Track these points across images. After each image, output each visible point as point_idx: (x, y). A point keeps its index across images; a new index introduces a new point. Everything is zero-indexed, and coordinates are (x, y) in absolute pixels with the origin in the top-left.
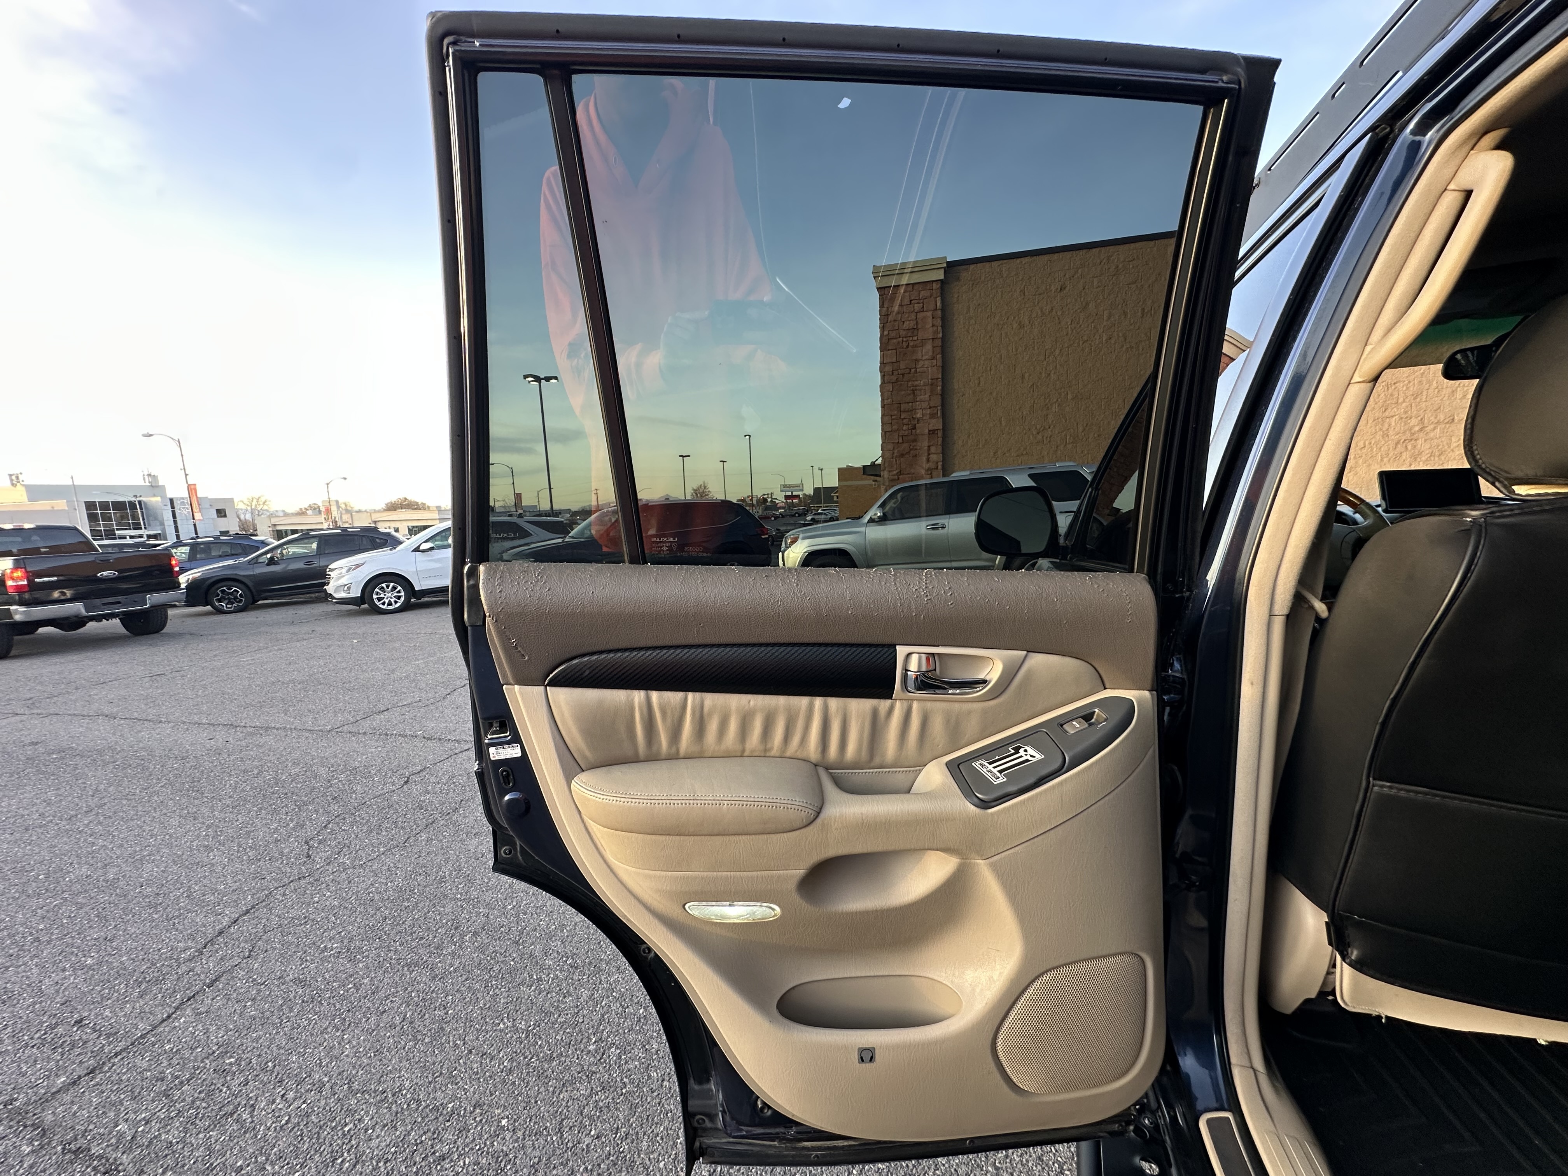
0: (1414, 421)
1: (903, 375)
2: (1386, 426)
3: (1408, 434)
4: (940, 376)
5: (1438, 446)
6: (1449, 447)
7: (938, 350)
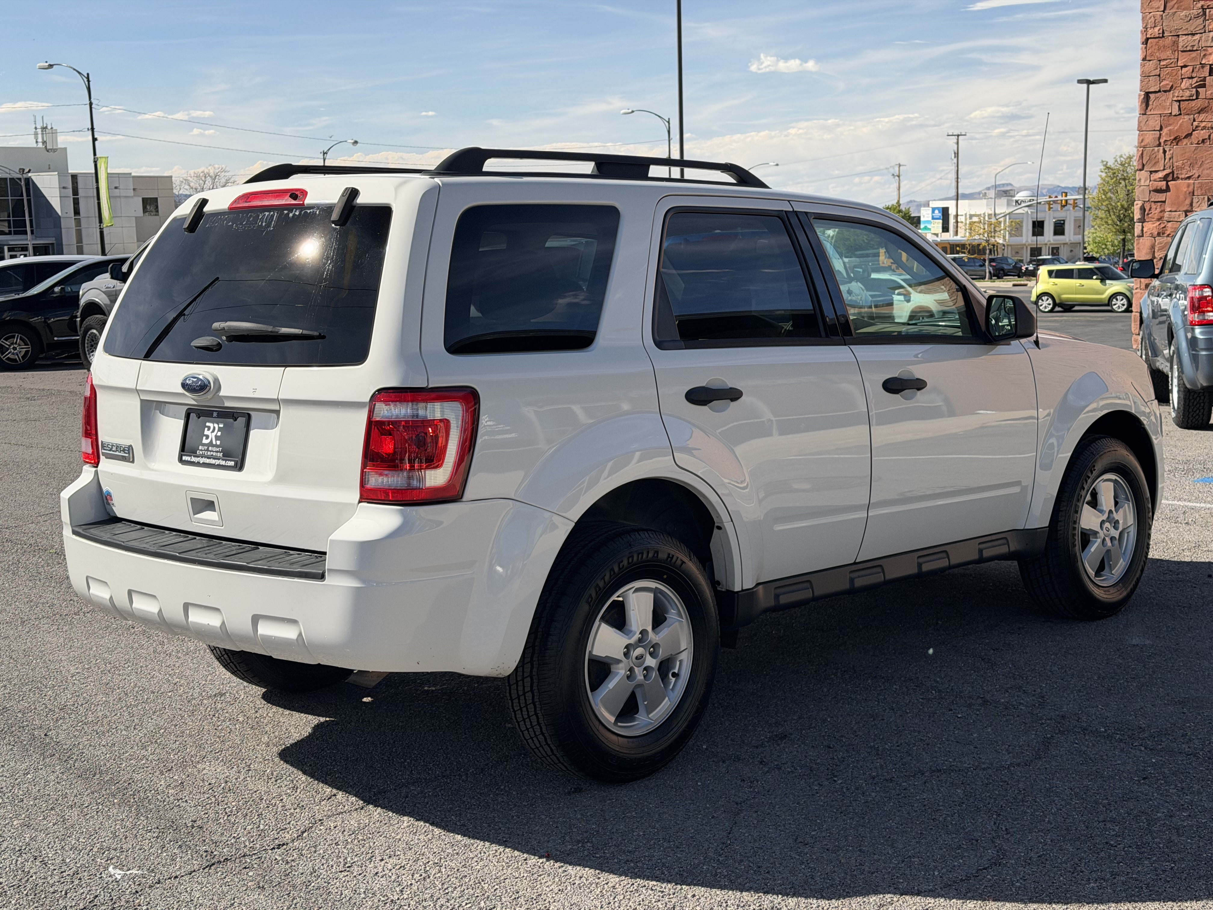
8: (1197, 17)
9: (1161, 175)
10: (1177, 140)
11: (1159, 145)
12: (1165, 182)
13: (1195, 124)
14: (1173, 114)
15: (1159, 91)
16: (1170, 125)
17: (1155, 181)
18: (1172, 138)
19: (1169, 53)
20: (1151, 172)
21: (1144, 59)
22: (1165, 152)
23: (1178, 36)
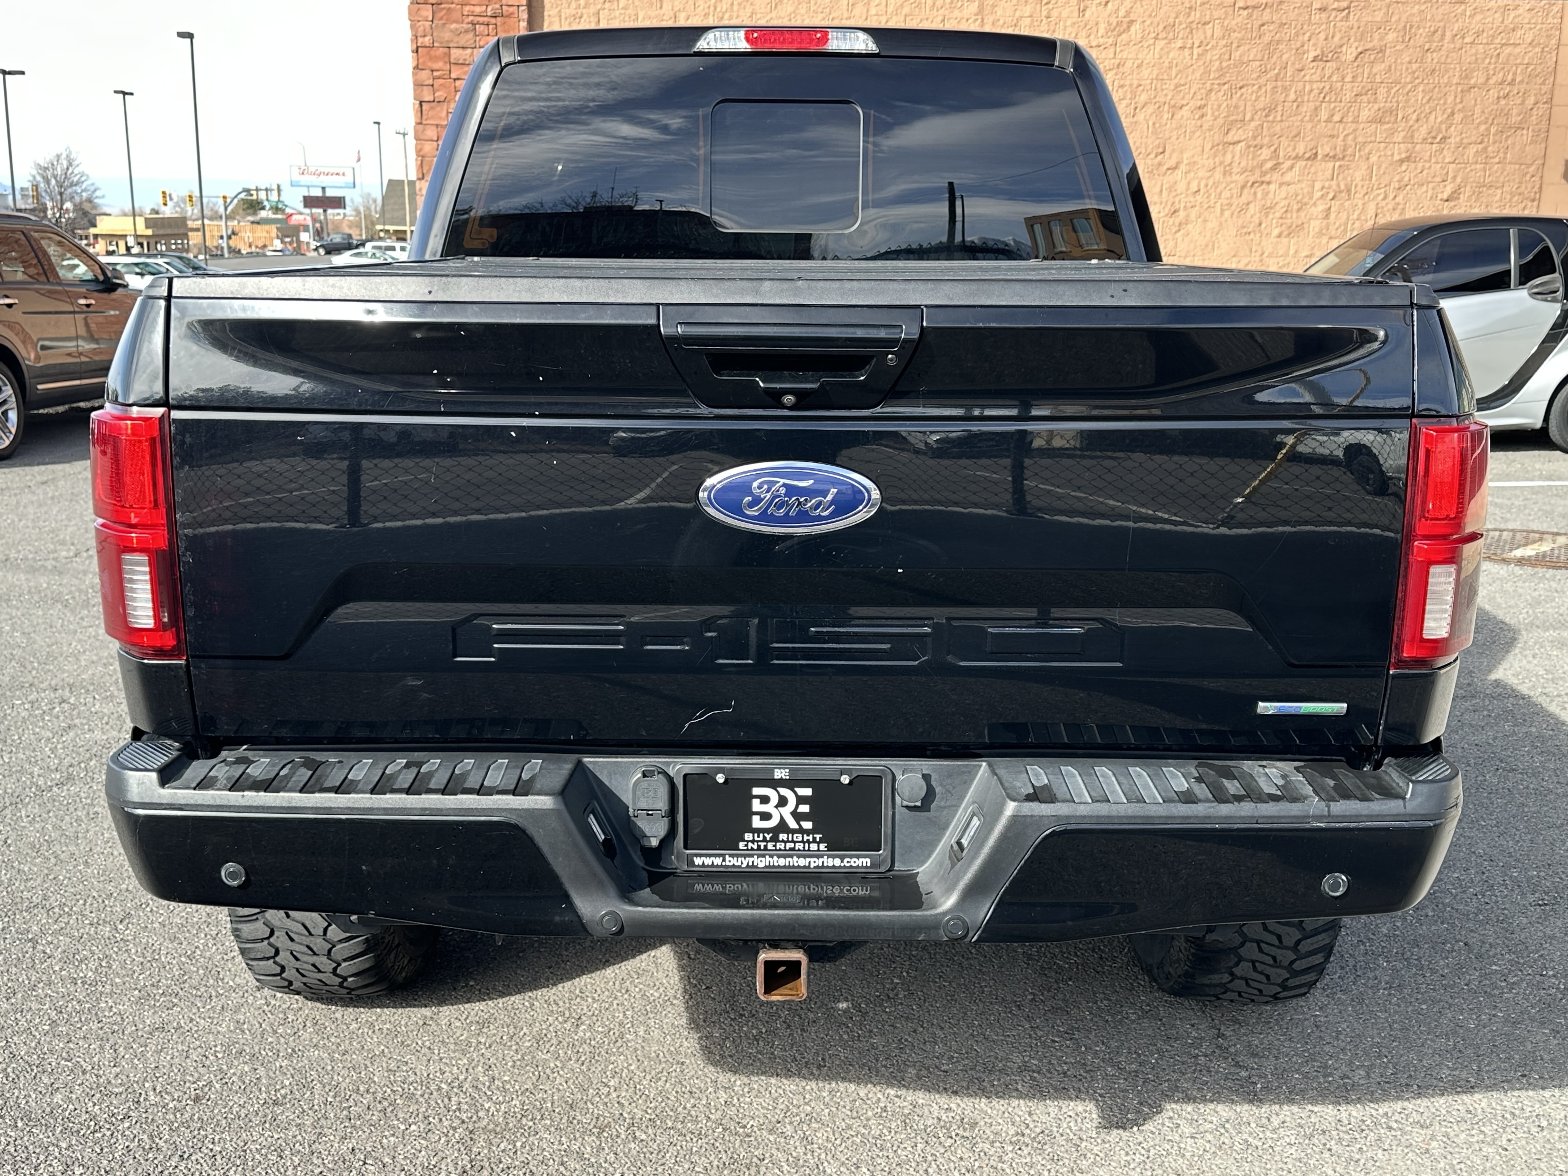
0: (1265, 153)
2: (1229, 157)
3: (1258, 173)
5: (1297, 195)
6: (1311, 198)
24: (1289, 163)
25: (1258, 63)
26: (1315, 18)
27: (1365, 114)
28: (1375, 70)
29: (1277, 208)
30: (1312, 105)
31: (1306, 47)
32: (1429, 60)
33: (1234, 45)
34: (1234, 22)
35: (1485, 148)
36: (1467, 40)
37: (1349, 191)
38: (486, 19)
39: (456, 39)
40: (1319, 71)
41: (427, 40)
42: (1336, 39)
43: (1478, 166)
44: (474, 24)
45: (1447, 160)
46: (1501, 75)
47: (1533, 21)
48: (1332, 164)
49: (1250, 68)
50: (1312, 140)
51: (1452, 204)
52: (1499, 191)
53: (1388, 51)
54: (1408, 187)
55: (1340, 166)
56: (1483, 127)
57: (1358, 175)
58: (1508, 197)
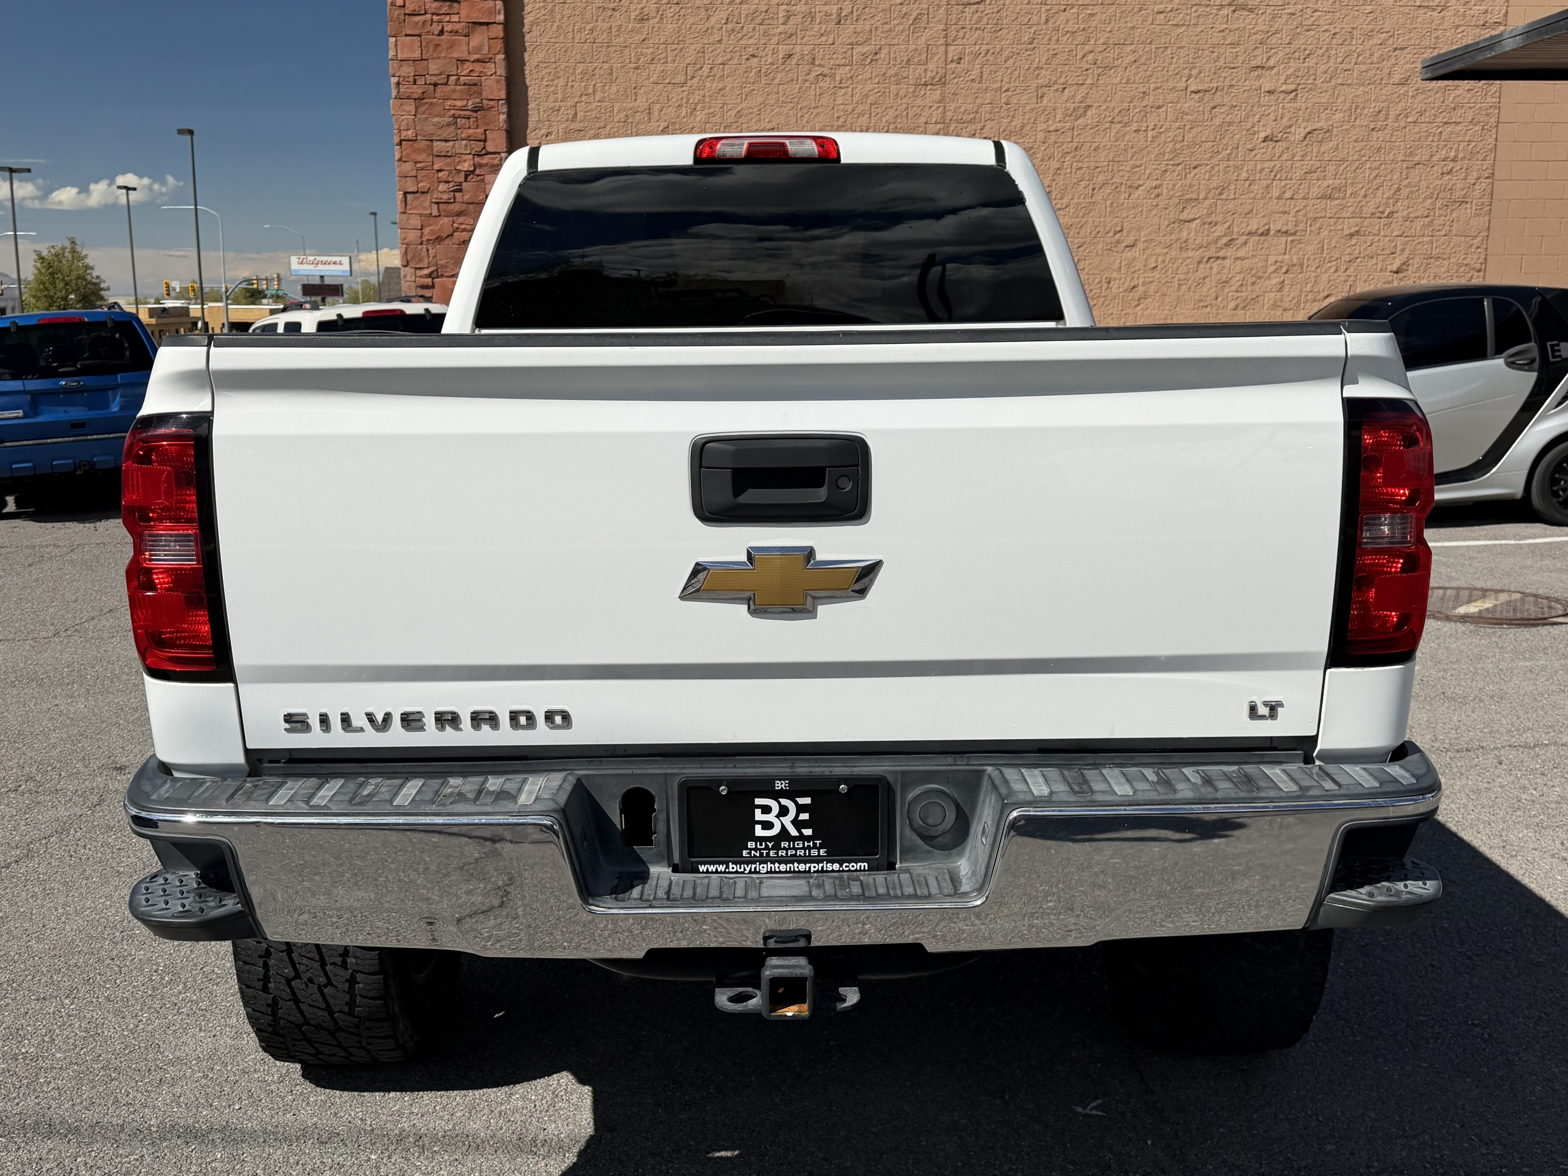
0: (1220, 230)
1: (435, 85)
2: (1185, 234)
3: (1213, 249)
4: (503, 94)
5: (1251, 270)
6: (1265, 272)
7: (499, 45)
8: (449, 125)
9: (426, 272)
10: (439, 239)
11: (421, 244)
12: (430, 280)
13: (455, 225)
14: (433, 214)
15: (417, 192)
16: (431, 225)
17: (420, 277)
18: (434, 237)
19: (423, 156)
20: (416, 269)
21: (400, 160)
22: (428, 250)
23: (432, 141)
24: (1244, 238)
25: (1210, 144)
26: (1265, 100)
27: (1315, 191)
28: (1323, 149)
29: (1232, 282)
30: (1264, 183)
31: (1256, 129)
32: (1375, 139)
33: (1187, 128)
34: (1187, 105)
35: (1432, 222)
36: (1409, 120)
37: (1302, 265)
38: (467, 113)
39: (439, 132)
40: (1270, 149)
41: (410, 134)
42: (1285, 121)
43: (1425, 239)
44: (453, 116)
45: (1395, 234)
46: (1444, 152)
47: (1473, 101)
48: (1285, 238)
49: (1202, 149)
50: (1263, 216)
51: (1401, 275)
52: (1446, 262)
53: (1335, 130)
54: (1359, 260)
55: (1293, 241)
56: (1429, 201)
57: (1310, 248)
58: (1455, 268)
